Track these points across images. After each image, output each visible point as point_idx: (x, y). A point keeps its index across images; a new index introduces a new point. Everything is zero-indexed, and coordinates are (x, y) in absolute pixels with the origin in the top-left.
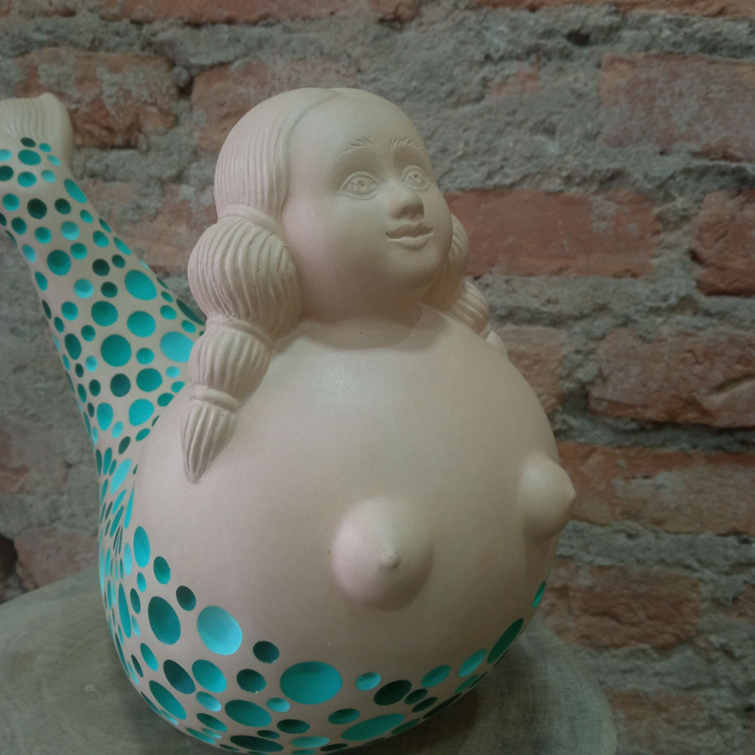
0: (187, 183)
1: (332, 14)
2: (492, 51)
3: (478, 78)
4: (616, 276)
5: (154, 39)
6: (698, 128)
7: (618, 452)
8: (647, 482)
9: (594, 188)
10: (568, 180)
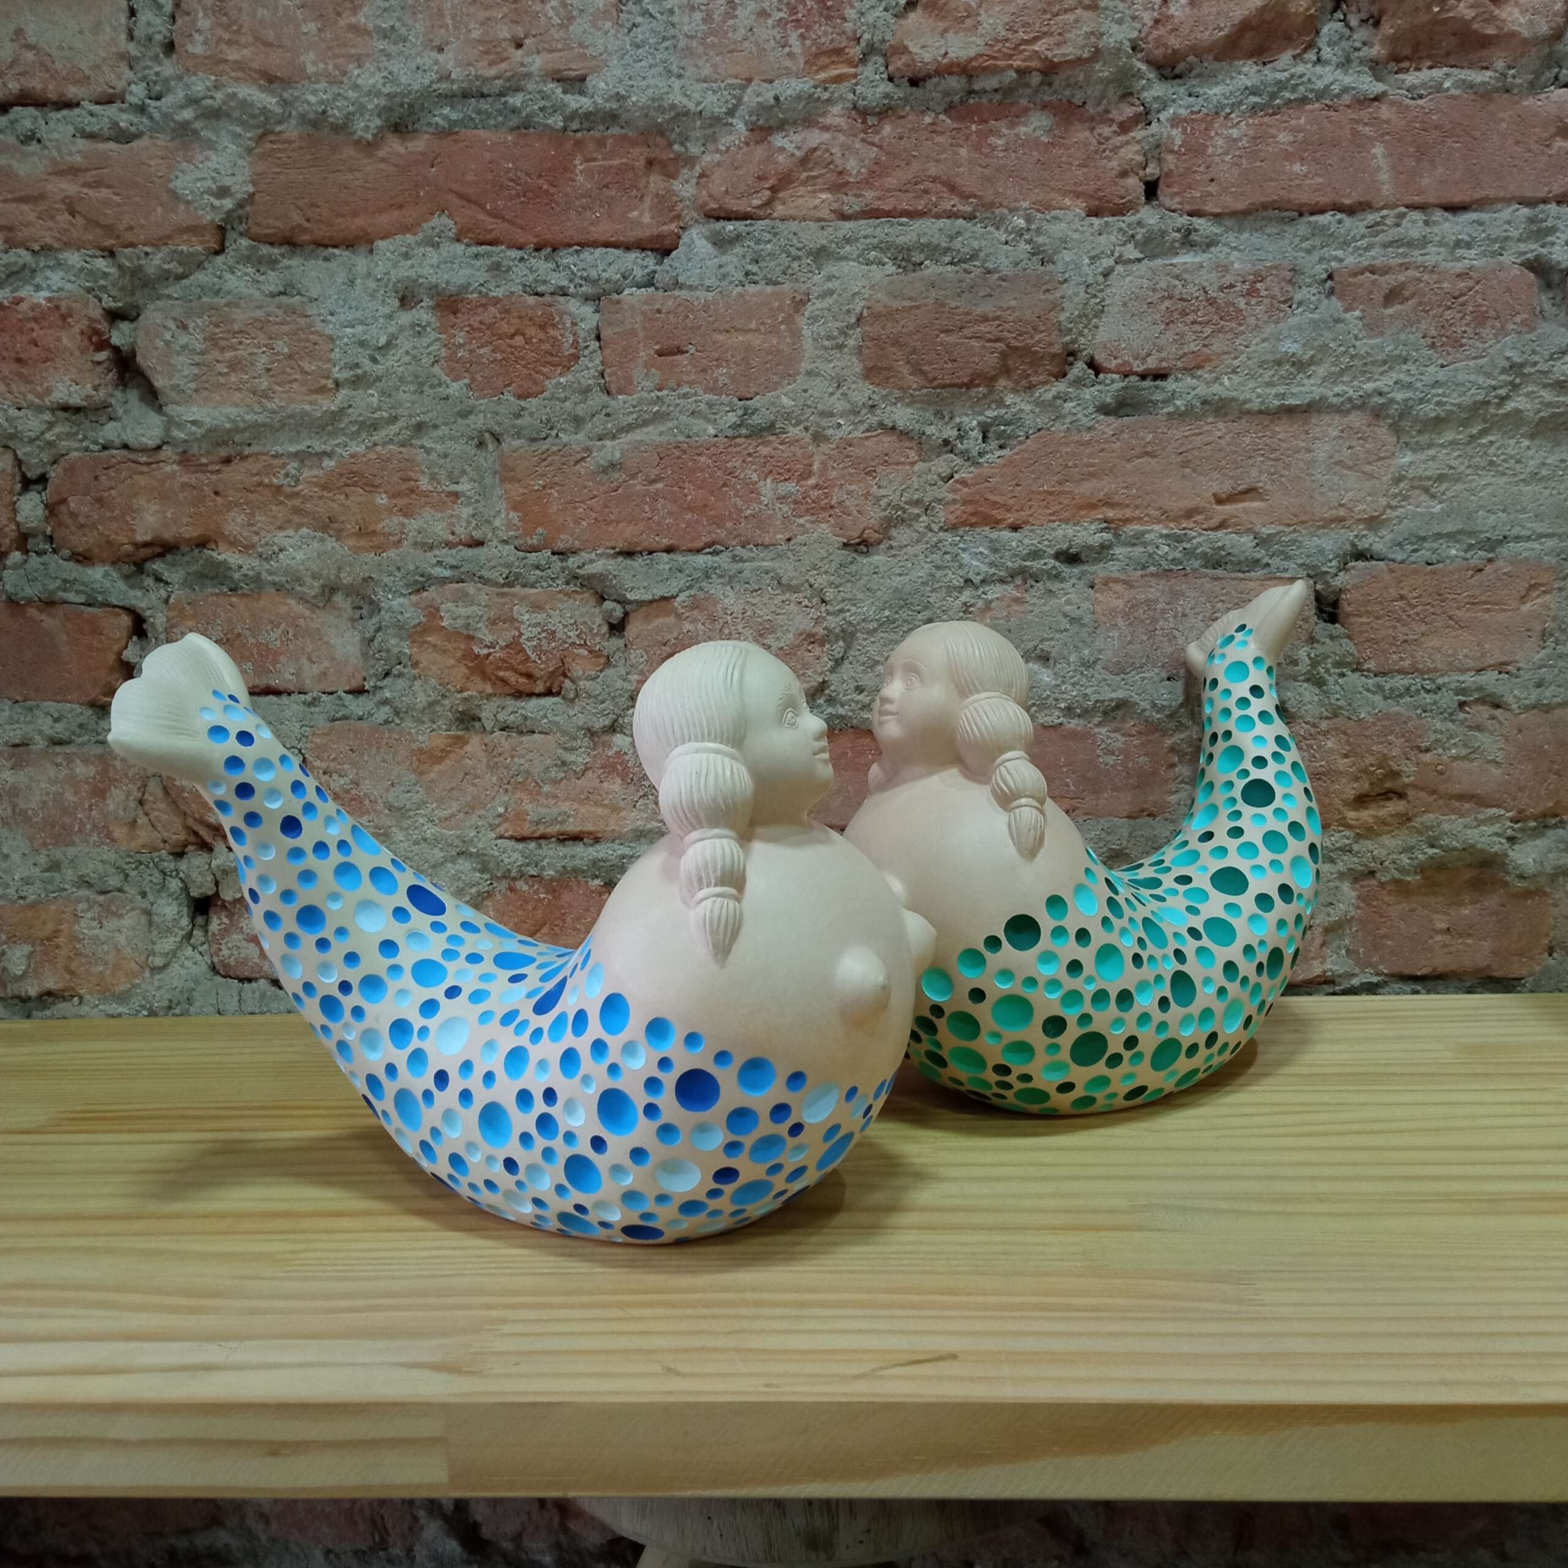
1: (789, 540)
2: (971, 576)
4: (1129, 817)
5: (581, 572)
9: (1097, 720)
10: (1069, 711)
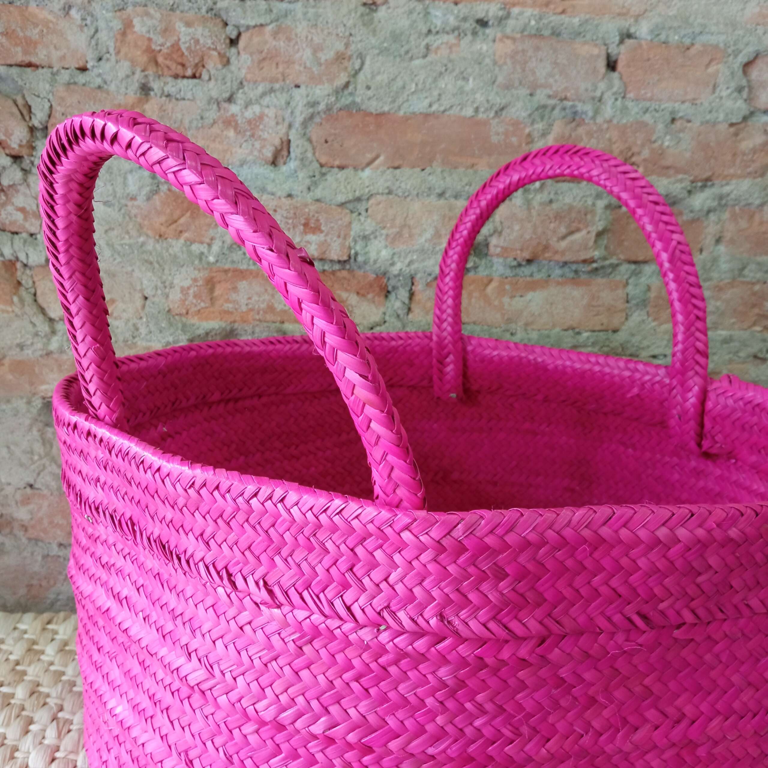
0: (235, 103)
3: (424, 43)
6: (551, 80)
7: (506, 281)
8: (522, 299)
